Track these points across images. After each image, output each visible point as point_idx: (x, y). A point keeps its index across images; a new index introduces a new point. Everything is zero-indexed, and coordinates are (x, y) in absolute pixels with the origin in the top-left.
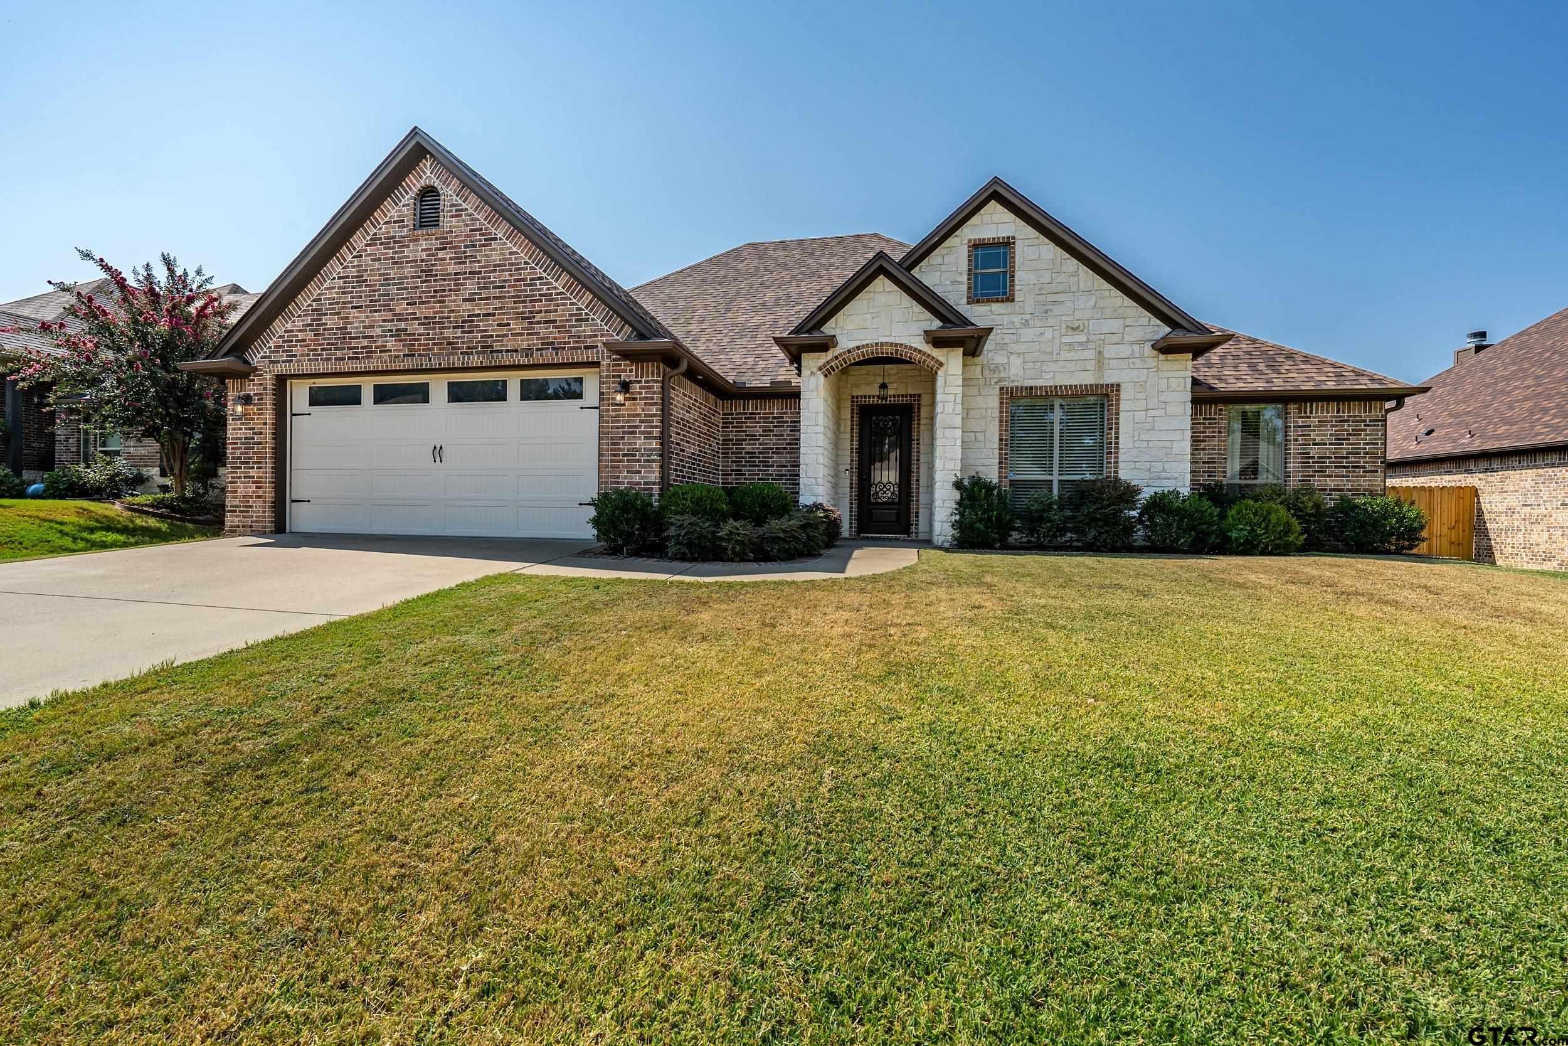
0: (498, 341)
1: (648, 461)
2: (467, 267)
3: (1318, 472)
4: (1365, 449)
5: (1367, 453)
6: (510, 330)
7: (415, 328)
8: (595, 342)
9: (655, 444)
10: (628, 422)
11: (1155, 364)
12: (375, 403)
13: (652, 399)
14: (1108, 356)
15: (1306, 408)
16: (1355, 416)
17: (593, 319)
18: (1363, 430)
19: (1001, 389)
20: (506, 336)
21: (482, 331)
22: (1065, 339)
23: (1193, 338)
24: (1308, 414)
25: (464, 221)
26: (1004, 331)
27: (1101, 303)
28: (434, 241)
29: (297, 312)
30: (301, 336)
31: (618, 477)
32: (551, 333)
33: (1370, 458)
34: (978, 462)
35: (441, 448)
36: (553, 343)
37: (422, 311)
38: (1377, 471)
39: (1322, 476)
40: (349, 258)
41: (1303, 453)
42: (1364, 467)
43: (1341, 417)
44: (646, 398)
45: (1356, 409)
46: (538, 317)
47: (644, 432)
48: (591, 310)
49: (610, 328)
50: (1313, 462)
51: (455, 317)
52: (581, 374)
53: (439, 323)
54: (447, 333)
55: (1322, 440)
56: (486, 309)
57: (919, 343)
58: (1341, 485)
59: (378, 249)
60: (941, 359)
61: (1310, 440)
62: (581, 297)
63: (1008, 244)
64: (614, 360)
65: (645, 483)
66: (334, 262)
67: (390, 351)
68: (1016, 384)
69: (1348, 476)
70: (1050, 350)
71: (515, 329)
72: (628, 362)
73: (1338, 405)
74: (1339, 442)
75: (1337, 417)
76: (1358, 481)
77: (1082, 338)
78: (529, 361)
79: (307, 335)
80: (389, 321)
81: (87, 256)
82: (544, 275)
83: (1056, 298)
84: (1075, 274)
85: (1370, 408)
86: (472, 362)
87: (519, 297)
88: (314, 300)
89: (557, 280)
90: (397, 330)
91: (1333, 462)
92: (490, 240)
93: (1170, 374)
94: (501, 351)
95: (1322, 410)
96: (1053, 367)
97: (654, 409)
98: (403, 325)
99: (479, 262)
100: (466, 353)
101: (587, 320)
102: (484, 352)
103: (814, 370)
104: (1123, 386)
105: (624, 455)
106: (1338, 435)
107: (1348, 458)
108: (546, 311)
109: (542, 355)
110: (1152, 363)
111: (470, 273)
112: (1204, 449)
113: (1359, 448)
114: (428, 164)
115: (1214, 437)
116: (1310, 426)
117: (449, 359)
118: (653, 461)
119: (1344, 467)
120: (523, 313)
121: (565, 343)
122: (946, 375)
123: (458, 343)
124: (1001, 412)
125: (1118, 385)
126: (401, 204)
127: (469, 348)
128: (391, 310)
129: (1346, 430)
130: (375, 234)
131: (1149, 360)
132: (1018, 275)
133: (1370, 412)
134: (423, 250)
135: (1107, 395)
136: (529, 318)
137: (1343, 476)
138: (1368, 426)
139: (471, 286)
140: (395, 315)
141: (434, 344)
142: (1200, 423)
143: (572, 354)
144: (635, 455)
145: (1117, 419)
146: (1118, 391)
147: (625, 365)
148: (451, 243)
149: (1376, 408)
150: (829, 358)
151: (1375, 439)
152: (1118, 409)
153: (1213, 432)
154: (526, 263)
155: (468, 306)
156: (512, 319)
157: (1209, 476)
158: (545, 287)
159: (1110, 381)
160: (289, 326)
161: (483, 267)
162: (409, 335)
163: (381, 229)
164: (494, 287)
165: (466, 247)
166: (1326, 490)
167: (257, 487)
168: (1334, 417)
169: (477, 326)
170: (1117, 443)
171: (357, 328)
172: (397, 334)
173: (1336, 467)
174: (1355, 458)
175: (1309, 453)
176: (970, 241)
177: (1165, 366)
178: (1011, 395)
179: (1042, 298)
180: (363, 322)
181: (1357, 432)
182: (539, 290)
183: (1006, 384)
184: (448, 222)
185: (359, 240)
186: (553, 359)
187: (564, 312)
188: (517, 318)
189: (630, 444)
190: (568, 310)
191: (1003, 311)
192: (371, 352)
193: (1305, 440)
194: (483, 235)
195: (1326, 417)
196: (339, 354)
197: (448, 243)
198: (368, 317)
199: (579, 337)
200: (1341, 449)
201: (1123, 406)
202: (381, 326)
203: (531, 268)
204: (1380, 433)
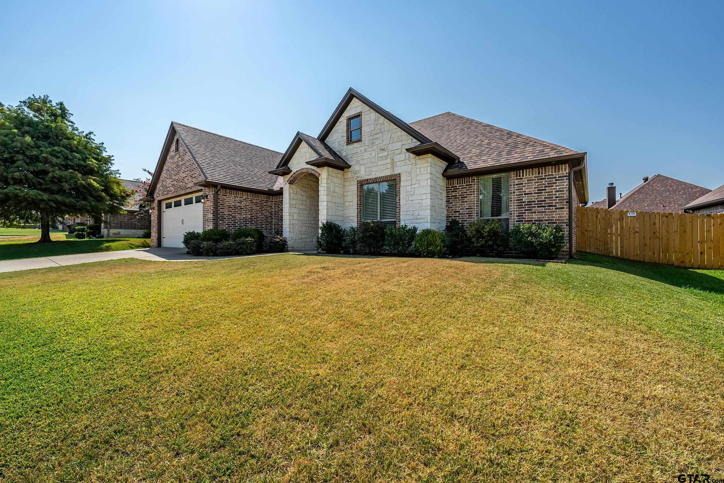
0: (187, 185)
2: (183, 162)
3: (527, 210)
4: (556, 194)
5: (557, 197)
6: (189, 181)
9: (212, 216)
10: (207, 208)
11: (414, 162)
12: (174, 207)
13: (211, 200)
14: (396, 161)
15: (520, 173)
16: (549, 175)
18: (554, 183)
19: (357, 181)
20: (188, 183)
22: (380, 155)
24: (521, 177)
25: (182, 148)
26: (358, 155)
27: (393, 136)
28: (178, 155)
32: (195, 180)
33: (559, 200)
34: (349, 215)
35: (183, 220)
38: (563, 208)
39: (529, 213)
41: (518, 200)
42: (555, 206)
43: (540, 176)
45: (550, 171)
47: (210, 212)
50: (525, 205)
53: (179, 181)
55: (530, 191)
56: (186, 175)
57: (313, 167)
58: (541, 218)
59: (171, 160)
60: (320, 172)
61: (523, 192)
63: (359, 115)
66: (165, 165)
68: (363, 178)
69: (546, 212)
70: (374, 161)
73: (539, 169)
74: (540, 191)
75: (538, 177)
76: (552, 214)
77: (386, 154)
80: (172, 182)
81: (145, 170)
83: (376, 136)
84: (383, 124)
85: (559, 169)
91: (536, 204)
93: (421, 166)
95: (529, 174)
96: (375, 169)
97: (212, 204)
99: (185, 160)
104: (402, 174)
106: (539, 188)
107: (545, 201)
111: (183, 164)
112: (466, 202)
113: (552, 195)
115: (471, 194)
116: (522, 184)
118: (212, 221)
119: (543, 206)
122: (323, 178)
124: (358, 192)
125: (400, 174)
126: (174, 145)
129: (544, 184)
130: (170, 155)
131: (411, 159)
132: (363, 129)
133: (559, 171)
135: (395, 180)
137: (543, 212)
138: (558, 180)
139: (183, 168)
142: (464, 188)
144: (208, 220)
145: (400, 190)
146: (400, 177)
149: (562, 169)
150: (290, 177)
151: (562, 188)
152: (400, 187)
153: (471, 192)
155: (183, 174)
157: (469, 216)
159: (396, 173)
162: (175, 185)
163: (171, 153)
166: (532, 221)
167: (155, 234)
168: (537, 177)
169: (184, 181)
170: (399, 202)
172: (173, 185)
173: (538, 207)
174: (550, 200)
175: (522, 200)
176: (347, 117)
177: (419, 162)
178: (361, 184)
179: (371, 137)
180: (168, 183)
181: (550, 185)
183: (359, 179)
185: (168, 158)
189: (208, 216)
191: (358, 146)
193: (520, 192)
194: (185, 151)
195: (532, 177)
197: (180, 156)
198: (169, 181)
200: (541, 196)
201: (402, 184)
204: (565, 184)
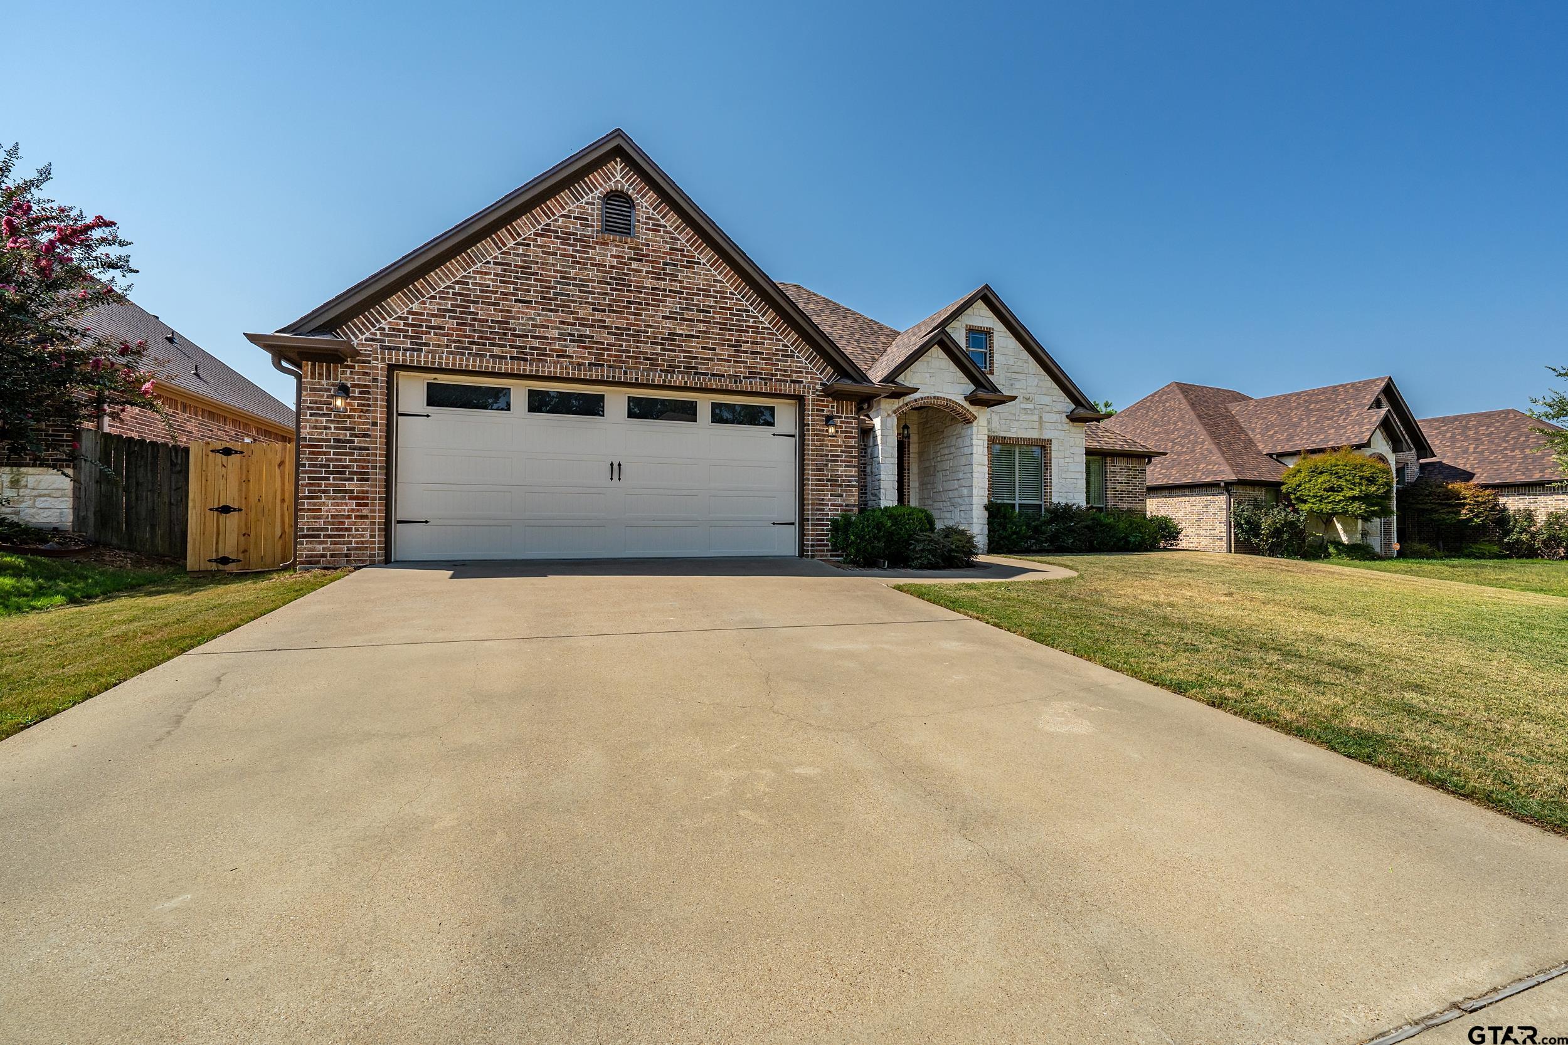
0: (703, 364)
1: (849, 486)
2: (666, 284)
3: (1120, 500)
4: (1139, 486)
5: (1139, 489)
6: (716, 355)
7: (602, 336)
8: (800, 377)
9: (854, 472)
10: (831, 451)
11: (1068, 428)
12: (529, 411)
13: (852, 433)
14: (1045, 421)
15: (1114, 460)
16: (1134, 467)
17: (798, 357)
18: (1137, 476)
20: (712, 360)
21: (685, 351)
22: (1022, 406)
23: (1090, 414)
24: (1115, 465)
25: (662, 237)
27: (1041, 384)
28: (626, 250)
29: (429, 293)
30: (435, 322)
31: (823, 500)
32: (759, 363)
33: (1140, 492)
35: (619, 465)
36: (760, 373)
37: (612, 320)
38: (1143, 500)
40: (511, 243)
41: (1114, 488)
42: (1138, 497)
43: (1129, 467)
44: (846, 432)
45: (1135, 463)
46: (744, 347)
47: (844, 461)
48: (796, 348)
49: (814, 366)
50: (1118, 494)
51: (653, 332)
52: (773, 403)
53: (633, 336)
54: (643, 348)
55: (1122, 480)
56: (689, 330)
57: (960, 400)
59: (553, 243)
60: (975, 414)
61: (1117, 480)
62: (787, 335)
63: (988, 333)
64: (818, 396)
65: (847, 505)
66: (487, 243)
67: (572, 357)
68: (996, 434)
69: (1132, 503)
70: (1014, 412)
71: (720, 354)
72: (830, 399)
73: (1127, 459)
74: (1128, 482)
75: (1127, 467)
76: (1136, 505)
77: (1031, 406)
78: (737, 387)
79: (447, 323)
80: (568, 324)
82: (751, 308)
83: (1017, 376)
84: (1026, 362)
85: (1140, 462)
86: (675, 382)
87: (725, 324)
88: (457, 283)
89: (763, 316)
90: (581, 336)
92: (691, 264)
93: (1075, 435)
94: (706, 374)
95: (1121, 462)
96: (1016, 424)
97: (853, 442)
98: (588, 331)
99: (680, 282)
100: (667, 371)
101: (792, 357)
102: (687, 373)
103: (890, 412)
104: (1053, 441)
105: (828, 480)
106: (1128, 478)
108: (753, 343)
109: (751, 383)
110: (1066, 427)
111: (670, 291)
113: (1136, 486)
114: (619, 168)
116: (1117, 472)
117: (648, 375)
118: (853, 486)
119: (1131, 497)
120: (728, 340)
121: (772, 375)
122: (978, 426)
123: (657, 360)
125: (1051, 440)
126: (584, 201)
127: (670, 366)
128: (572, 313)
129: (1131, 475)
130: (548, 225)
131: (1065, 425)
132: (996, 356)
133: (1140, 464)
134: (612, 256)
135: (1045, 447)
136: (736, 346)
137: (1130, 503)
138: (1140, 473)
139: (672, 305)
140: (578, 319)
141: (629, 357)
143: (780, 386)
144: (837, 481)
145: (1051, 463)
146: (1051, 444)
147: (827, 401)
148: (648, 256)
149: (1142, 462)
150: (901, 404)
151: (1142, 481)
152: (1051, 457)
154: (731, 293)
155: (668, 324)
156: (718, 344)
158: (752, 320)
159: (1046, 437)
160: (416, 307)
161: (684, 288)
162: (596, 343)
163: (556, 220)
164: (698, 311)
165: (667, 264)
167: (358, 505)
169: (679, 346)
170: (1051, 479)
171: (523, 325)
172: (581, 340)
173: (1127, 497)
175: (1116, 488)
176: (967, 326)
177: (1073, 430)
178: (993, 442)
179: (1009, 375)
180: (533, 319)
181: (1135, 476)
182: (746, 321)
184: (643, 234)
185: (525, 226)
186: (761, 388)
187: (770, 346)
188: (723, 345)
189: (833, 471)
190: (776, 345)
192: (545, 355)
193: (1115, 480)
194: (685, 256)
195: (1123, 466)
196: (496, 351)
197: (644, 255)
198: (539, 315)
199: (785, 371)
201: (1054, 454)
202: (558, 328)
203: (737, 299)
204: (1144, 477)
